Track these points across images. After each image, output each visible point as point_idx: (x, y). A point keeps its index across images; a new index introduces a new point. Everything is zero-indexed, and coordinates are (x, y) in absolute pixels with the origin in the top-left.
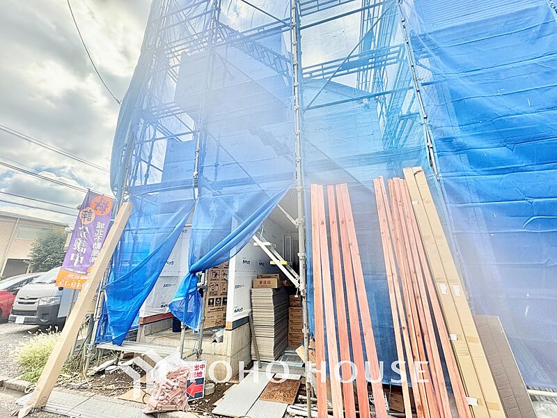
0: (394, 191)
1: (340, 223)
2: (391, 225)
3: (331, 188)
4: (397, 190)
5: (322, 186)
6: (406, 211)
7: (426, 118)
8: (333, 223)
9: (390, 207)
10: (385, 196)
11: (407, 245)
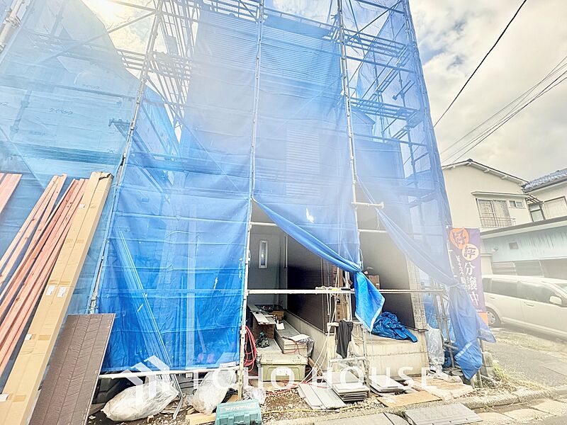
6: (70, 213)
7: (133, 130)
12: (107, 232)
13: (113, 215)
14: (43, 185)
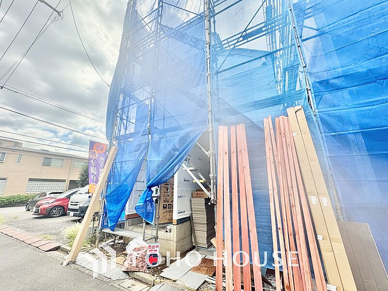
0: (279, 127)
1: (238, 152)
2: (275, 153)
3: (233, 128)
4: (282, 125)
5: (227, 127)
6: (288, 141)
7: (305, 67)
8: (233, 152)
9: (276, 139)
10: (272, 131)
11: (287, 167)
12: (324, 151)
13: (324, 136)
14: (261, 126)
